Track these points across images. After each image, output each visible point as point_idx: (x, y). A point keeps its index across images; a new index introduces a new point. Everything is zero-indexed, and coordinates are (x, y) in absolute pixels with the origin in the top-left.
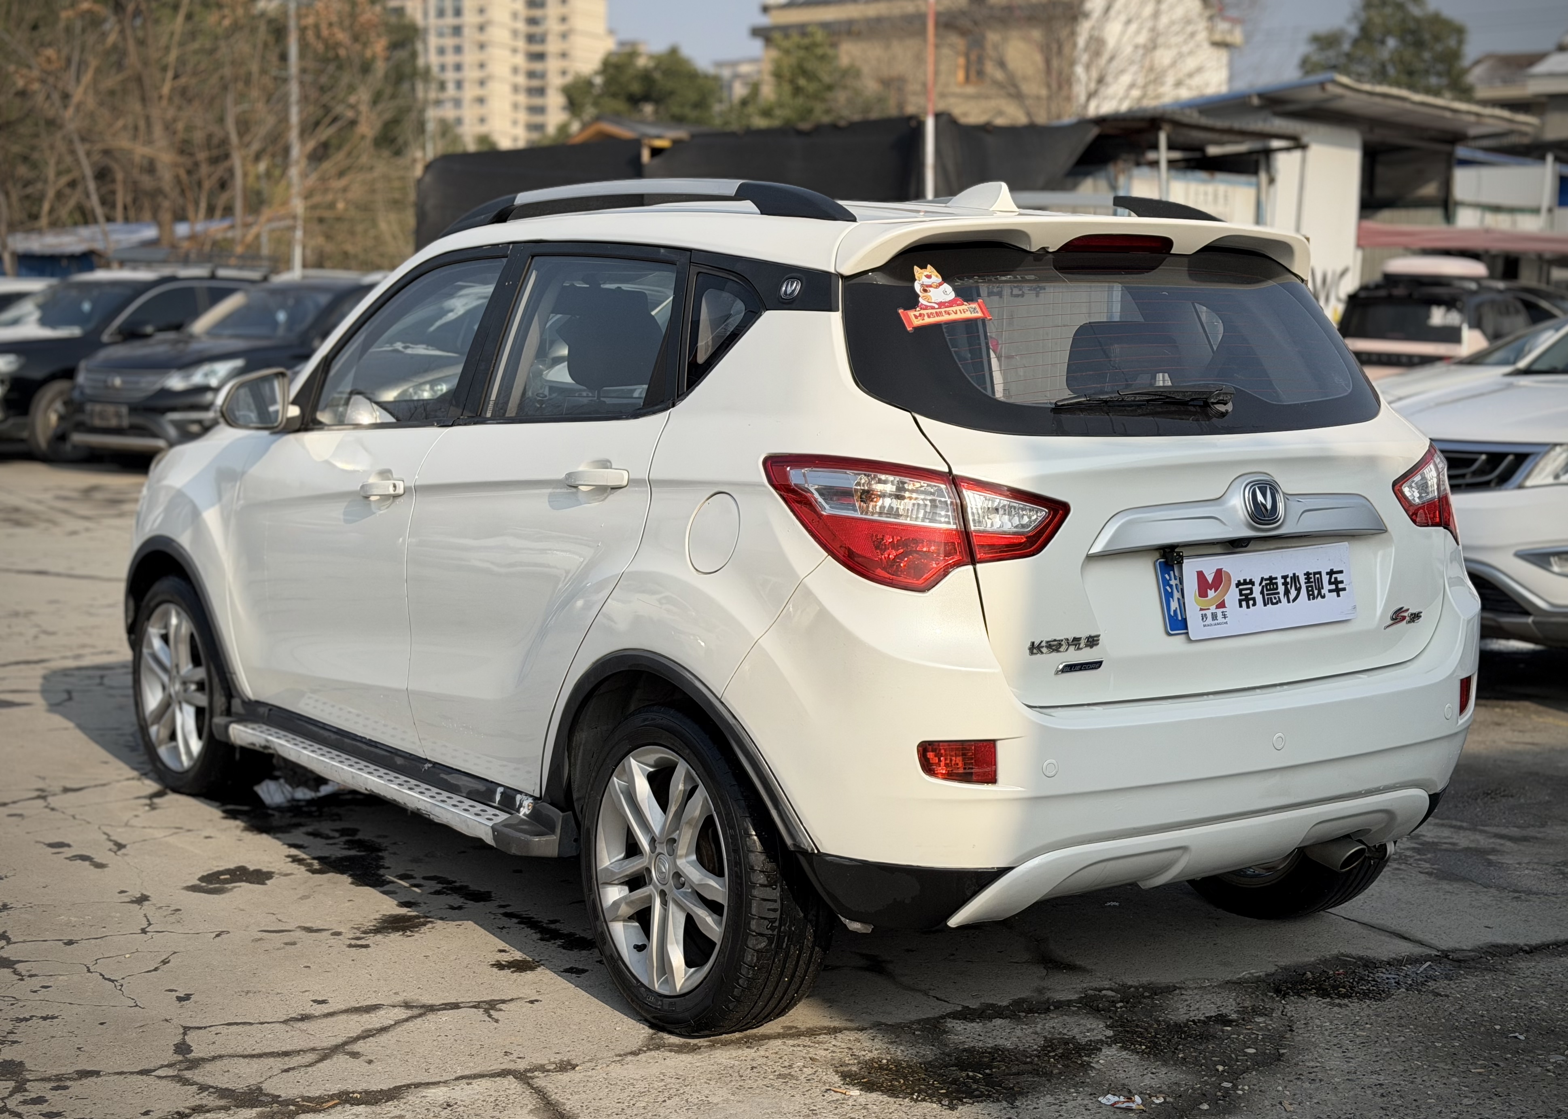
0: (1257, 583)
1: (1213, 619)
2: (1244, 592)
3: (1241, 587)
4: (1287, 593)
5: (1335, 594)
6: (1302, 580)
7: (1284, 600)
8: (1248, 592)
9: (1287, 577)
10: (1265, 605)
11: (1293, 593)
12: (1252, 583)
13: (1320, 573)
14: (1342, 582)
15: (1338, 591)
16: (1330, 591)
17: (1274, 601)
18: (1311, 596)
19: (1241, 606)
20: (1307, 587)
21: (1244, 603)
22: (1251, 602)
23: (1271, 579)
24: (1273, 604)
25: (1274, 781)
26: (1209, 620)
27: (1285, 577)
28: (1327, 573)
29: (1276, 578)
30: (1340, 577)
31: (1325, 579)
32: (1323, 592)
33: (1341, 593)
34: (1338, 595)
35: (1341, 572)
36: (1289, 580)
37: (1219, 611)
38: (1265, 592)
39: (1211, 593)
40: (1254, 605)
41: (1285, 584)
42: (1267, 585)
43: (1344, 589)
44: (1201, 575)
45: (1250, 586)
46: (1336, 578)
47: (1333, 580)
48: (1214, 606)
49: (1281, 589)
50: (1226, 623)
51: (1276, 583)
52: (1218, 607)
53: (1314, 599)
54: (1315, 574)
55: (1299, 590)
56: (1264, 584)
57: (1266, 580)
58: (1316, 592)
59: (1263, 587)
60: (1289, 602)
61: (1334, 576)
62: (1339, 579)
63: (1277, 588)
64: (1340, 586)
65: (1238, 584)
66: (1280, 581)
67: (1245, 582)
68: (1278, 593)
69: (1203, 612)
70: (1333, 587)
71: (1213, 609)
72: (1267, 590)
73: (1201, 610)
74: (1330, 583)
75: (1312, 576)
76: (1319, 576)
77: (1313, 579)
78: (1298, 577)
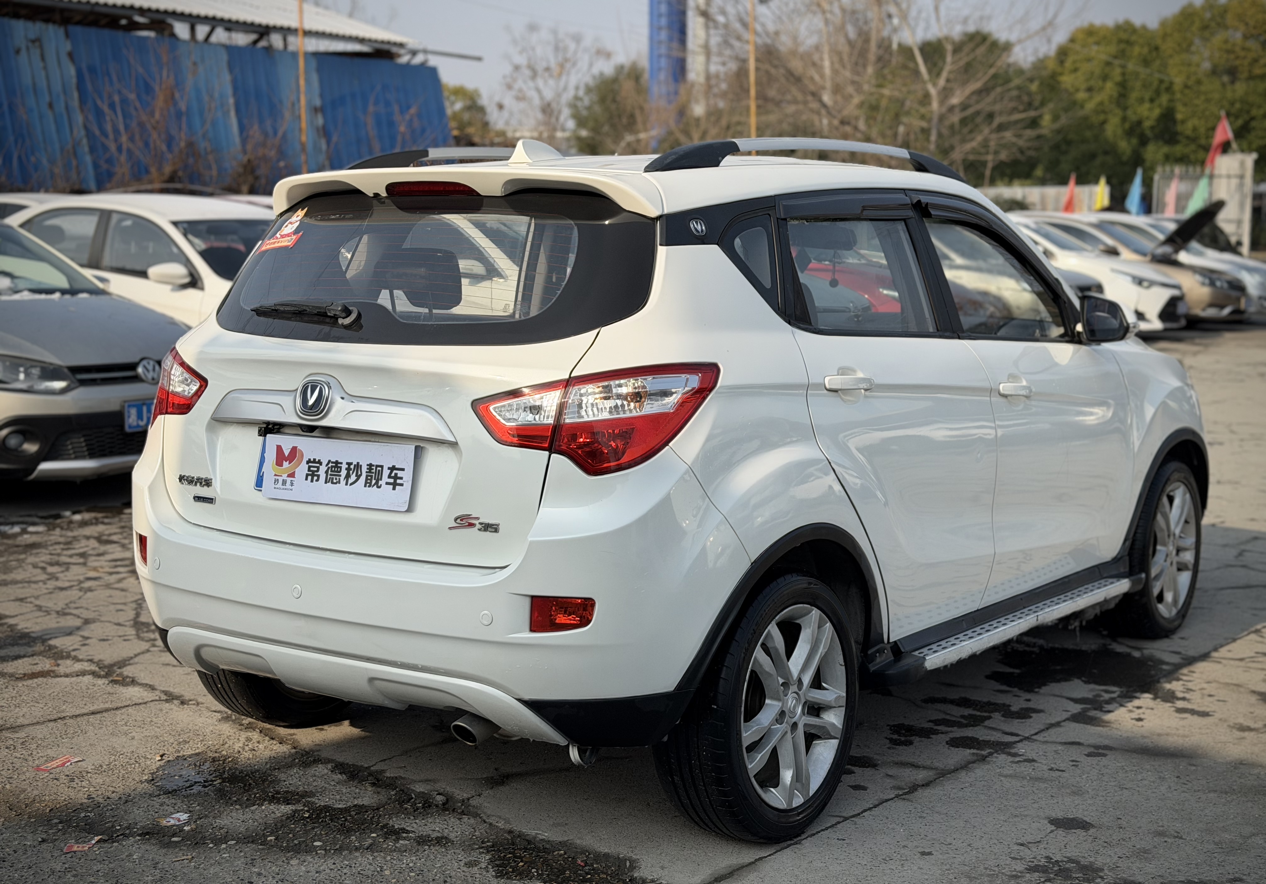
0: (325, 463)
1: (283, 485)
2: (312, 469)
3: (310, 464)
4: (348, 476)
5: (392, 486)
6: (364, 469)
7: (343, 482)
8: (316, 469)
9: (351, 464)
10: (326, 482)
11: (353, 478)
12: (320, 462)
13: (382, 467)
14: (401, 478)
15: (395, 485)
16: (387, 483)
17: (335, 481)
18: (368, 483)
19: (306, 479)
20: (367, 476)
21: (310, 478)
22: (315, 478)
23: (337, 462)
24: (333, 483)
25: (301, 623)
26: (280, 485)
27: (349, 464)
28: (389, 468)
29: (341, 463)
30: (400, 474)
31: (386, 472)
32: (380, 483)
33: (397, 487)
34: (394, 489)
35: (403, 470)
36: (352, 467)
37: (289, 479)
38: (330, 473)
39: (286, 464)
40: (317, 480)
41: (348, 469)
42: (332, 467)
43: (402, 485)
44: (279, 449)
45: (318, 465)
46: (396, 474)
47: (393, 475)
48: (286, 475)
49: (344, 473)
50: (291, 490)
51: (341, 468)
52: (289, 476)
53: (369, 486)
54: (377, 466)
55: (358, 477)
56: (330, 465)
57: (332, 463)
58: (374, 482)
59: (329, 468)
60: (346, 484)
61: (395, 471)
62: (399, 475)
63: (340, 472)
64: (399, 481)
65: (309, 462)
66: (344, 466)
67: (314, 461)
68: (340, 476)
69: (277, 477)
70: (392, 481)
71: (285, 476)
72: (332, 471)
73: (275, 475)
74: (389, 477)
75: (374, 468)
76: (380, 469)
77: (374, 471)
78: (361, 466)
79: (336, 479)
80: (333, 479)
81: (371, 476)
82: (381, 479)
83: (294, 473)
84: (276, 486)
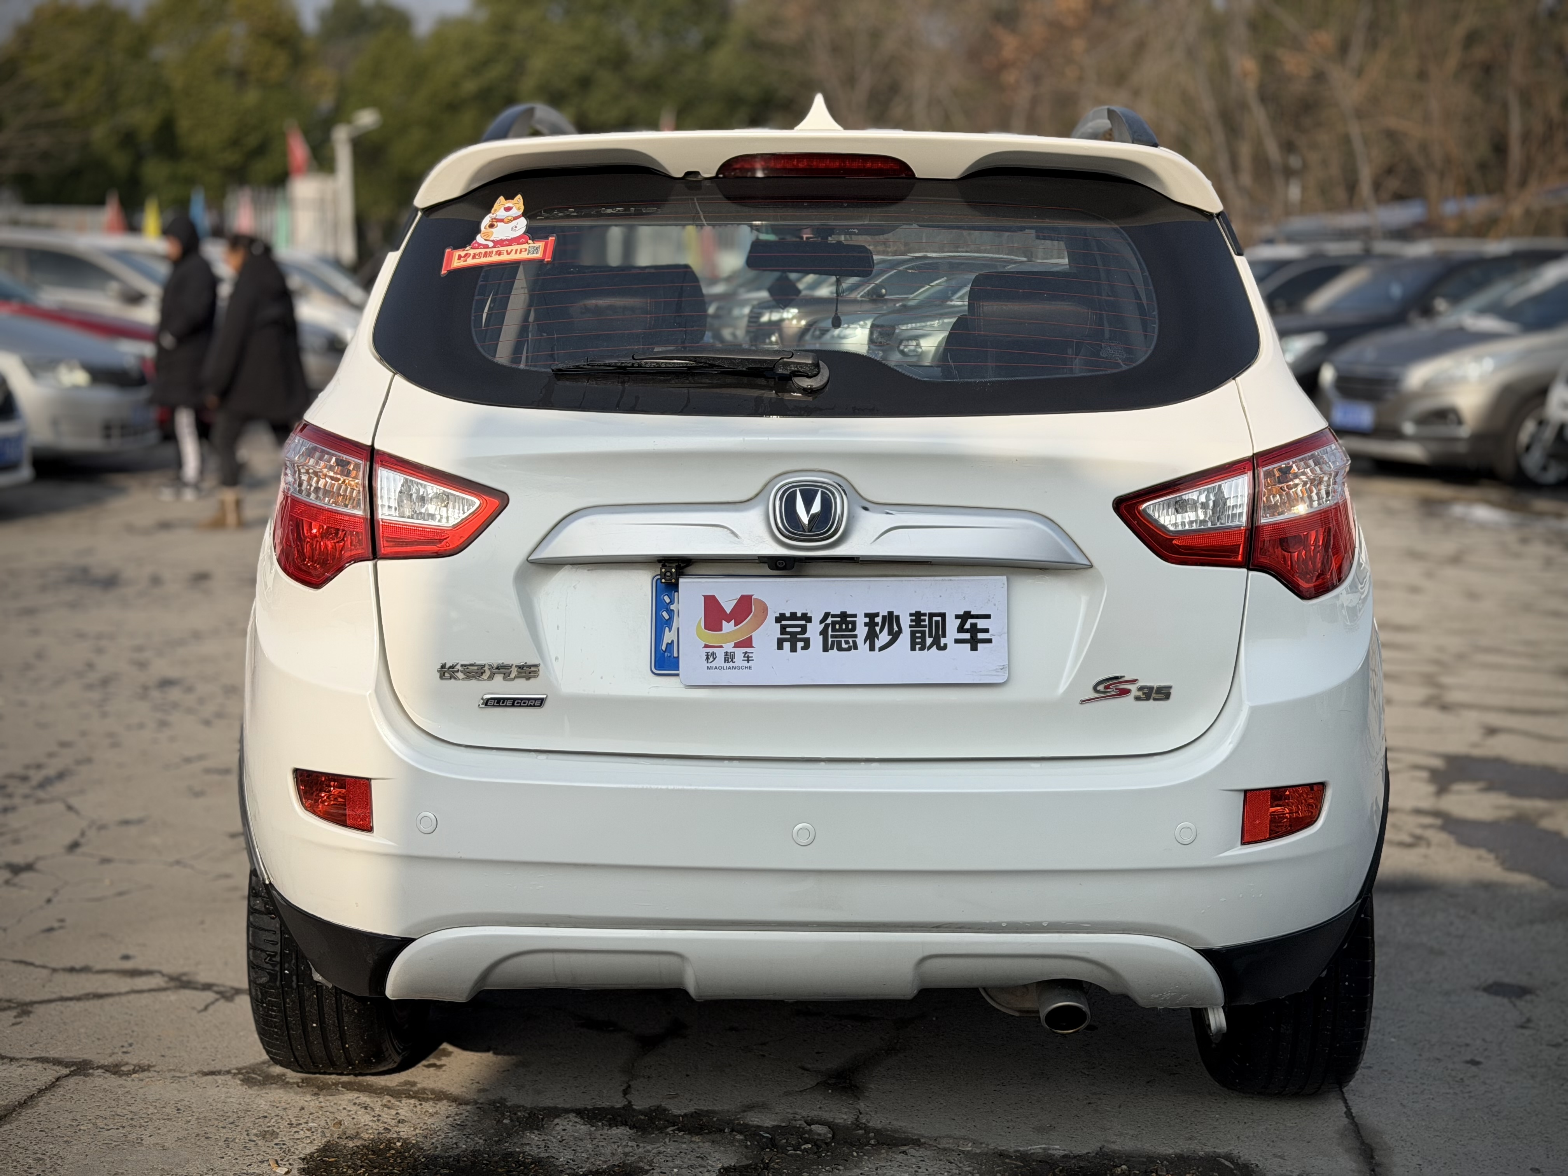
0: (817, 617)
1: (726, 660)
2: (788, 630)
3: (783, 622)
4: (871, 637)
5: (968, 646)
6: (906, 622)
7: (863, 647)
8: (799, 629)
9: (877, 615)
10: (825, 649)
11: (884, 637)
12: (807, 618)
13: (943, 615)
14: (986, 631)
15: (974, 643)
16: (957, 641)
17: (844, 646)
18: (917, 643)
19: (780, 647)
20: (913, 634)
21: (787, 645)
22: (800, 644)
23: (844, 615)
24: (840, 649)
25: (808, 884)
26: (720, 660)
27: (871, 616)
28: (957, 617)
29: (855, 616)
30: (981, 624)
31: (952, 624)
32: (943, 641)
33: (980, 646)
34: (974, 648)
35: (988, 617)
36: (878, 620)
37: (739, 652)
38: (830, 633)
39: (728, 627)
40: (806, 647)
41: (871, 625)
42: (834, 623)
43: (989, 641)
44: (711, 603)
45: (803, 622)
46: (974, 626)
47: (967, 626)
48: (733, 644)
49: (862, 631)
50: (750, 668)
51: (854, 624)
52: (737, 645)
53: (921, 649)
54: (932, 615)
55: (895, 636)
56: (829, 620)
57: (834, 616)
58: (929, 641)
59: (827, 626)
60: (872, 648)
61: (970, 621)
62: (979, 627)
63: (854, 629)
64: (981, 636)
65: (780, 618)
66: (861, 621)
67: (793, 616)
68: (856, 636)
69: (710, 650)
70: (967, 636)
71: (729, 647)
72: (834, 630)
73: (706, 646)
74: (961, 629)
75: (927, 618)
76: (939, 619)
77: (927, 623)
78: (898, 617)
79: (847, 642)
80: (839, 643)
81: (923, 633)
82: (944, 636)
83: (750, 638)
84: (713, 665)
